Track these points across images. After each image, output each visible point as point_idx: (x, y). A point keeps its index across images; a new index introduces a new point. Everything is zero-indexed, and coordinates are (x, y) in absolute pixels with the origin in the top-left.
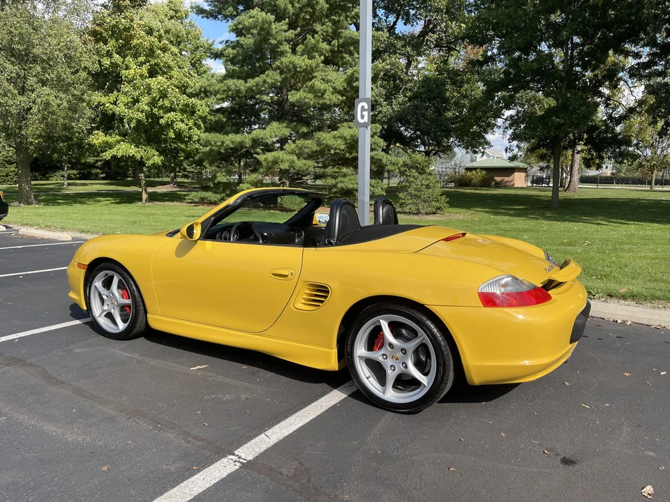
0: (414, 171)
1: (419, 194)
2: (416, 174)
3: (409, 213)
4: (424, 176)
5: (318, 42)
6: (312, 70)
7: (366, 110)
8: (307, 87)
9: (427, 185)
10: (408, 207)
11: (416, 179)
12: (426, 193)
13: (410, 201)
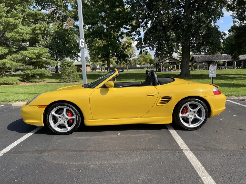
0: (67, 66)
1: (70, 74)
2: (68, 67)
3: (67, 82)
4: (71, 68)
5: (18, 13)
6: (17, 24)
7: (83, 42)
8: (15, 31)
9: (73, 71)
10: (66, 80)
11: (68, 69)
12: (72, 74)
13: (67, 78)
